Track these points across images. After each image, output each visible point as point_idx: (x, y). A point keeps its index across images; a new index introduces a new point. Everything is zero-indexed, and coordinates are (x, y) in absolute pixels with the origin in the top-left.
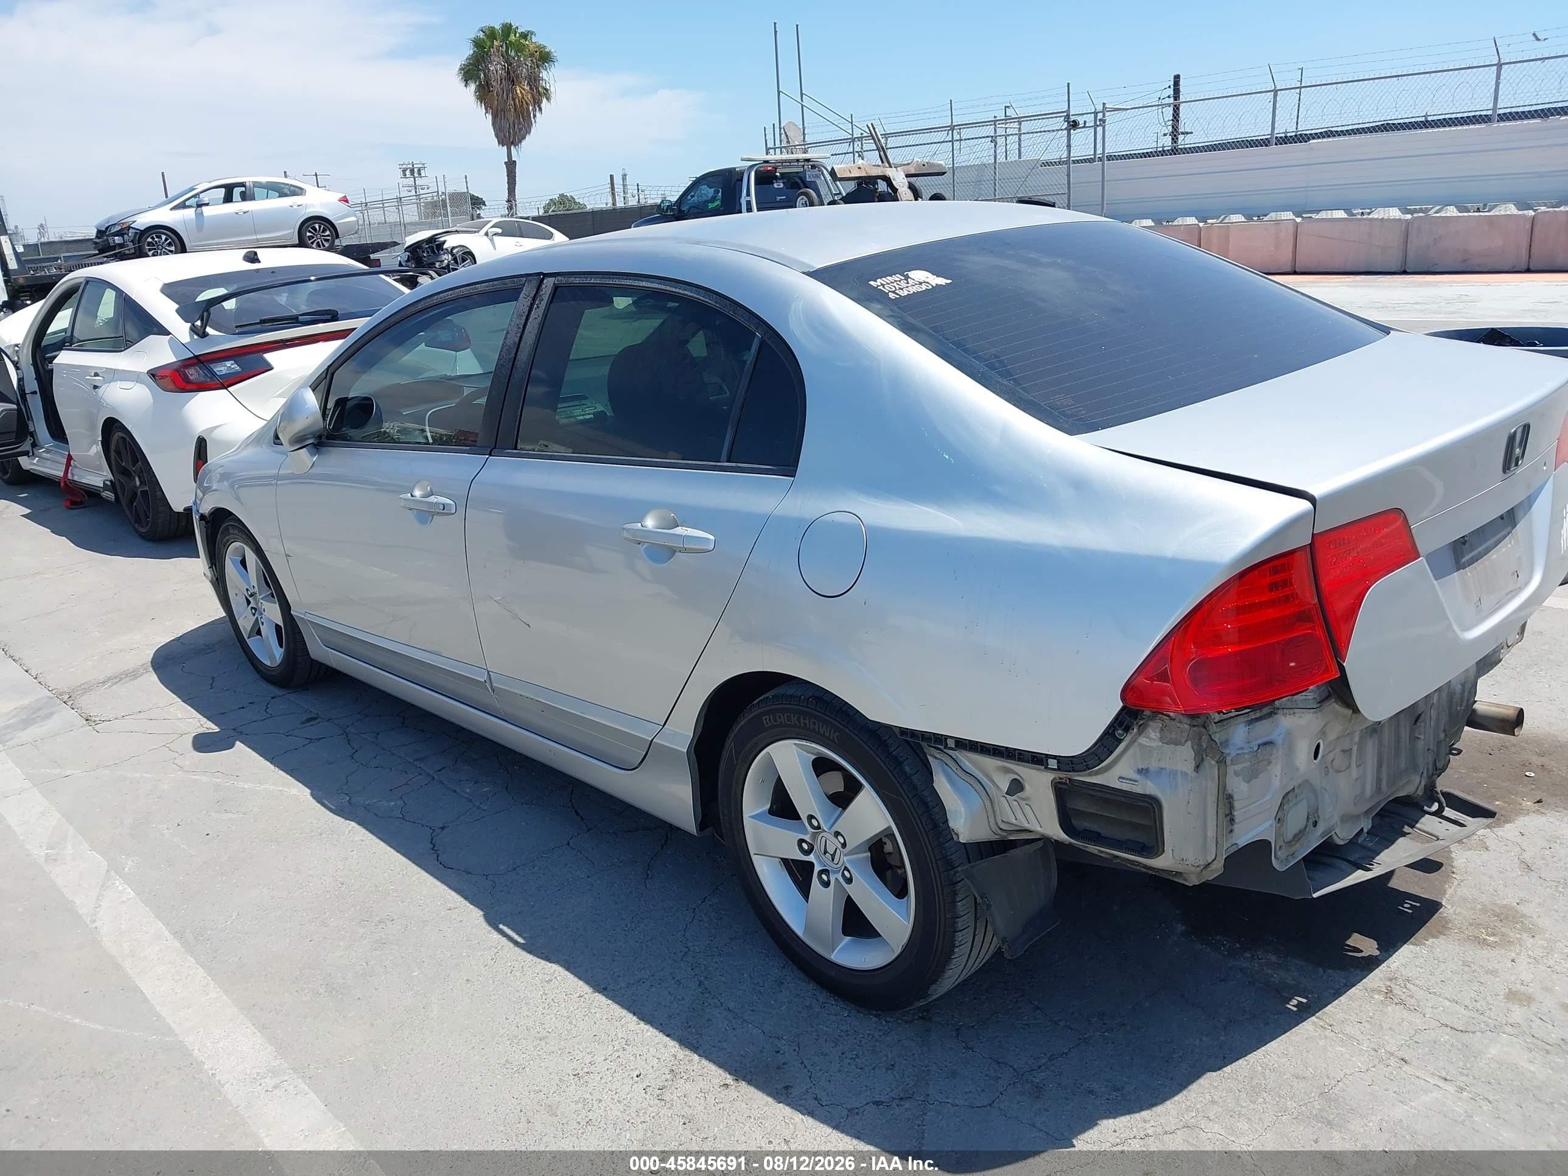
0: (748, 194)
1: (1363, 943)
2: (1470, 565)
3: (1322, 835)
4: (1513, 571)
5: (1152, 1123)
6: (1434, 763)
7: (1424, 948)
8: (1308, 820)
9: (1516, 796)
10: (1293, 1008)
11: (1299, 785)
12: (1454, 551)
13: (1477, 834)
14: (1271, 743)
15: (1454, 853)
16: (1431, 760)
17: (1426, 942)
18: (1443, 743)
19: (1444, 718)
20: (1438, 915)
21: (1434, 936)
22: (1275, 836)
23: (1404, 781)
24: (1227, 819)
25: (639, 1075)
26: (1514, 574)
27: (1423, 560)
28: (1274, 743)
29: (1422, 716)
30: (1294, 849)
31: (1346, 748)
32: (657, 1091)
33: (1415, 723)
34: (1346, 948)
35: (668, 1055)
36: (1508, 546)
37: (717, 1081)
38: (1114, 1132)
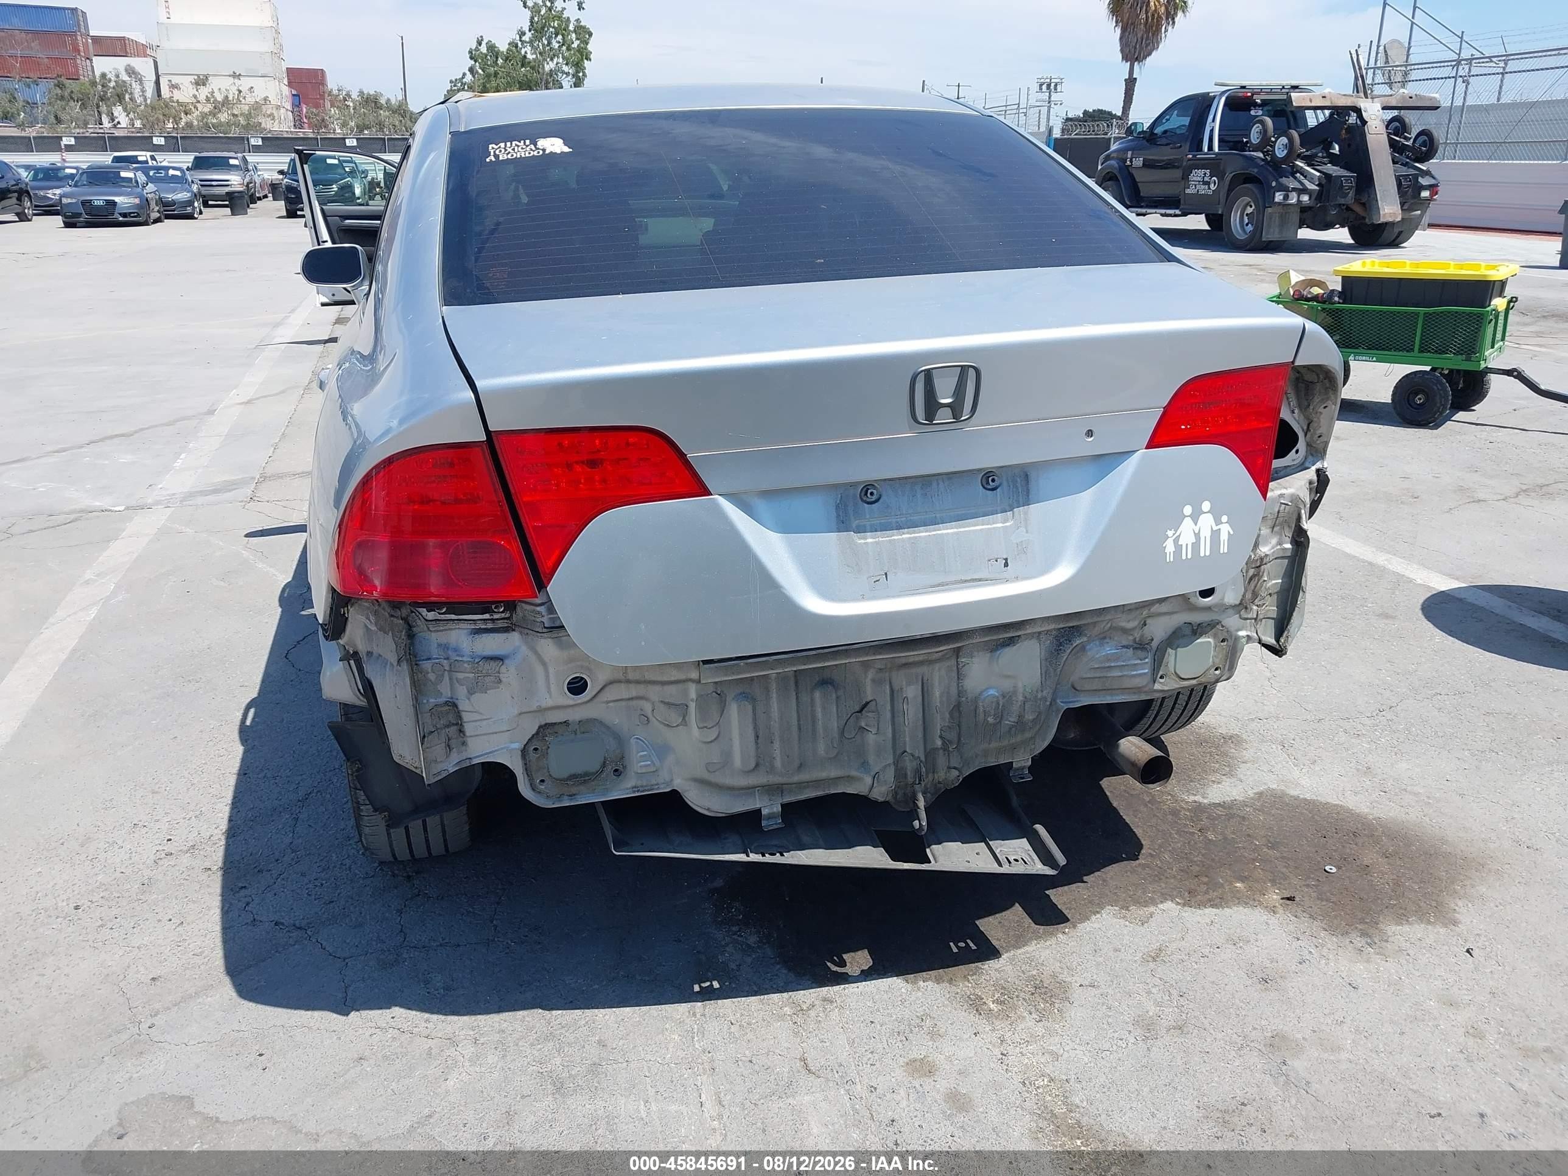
0: (1213, 121)
1: (859, 960)
2: (876, 531)
3: (635, 788)
4: (996, 557)
5: (429, 1025)
6: (918, 771)
7: (909, 986)
8: (604, 765)
9: (1272, 885)
10: (697, 988)
11: (579, 722)
12: (837, 507)
13: (1159, 906)
14: (499, 659)
15: (1098, 916)
16: (909, 765)
17: (921, 983)
18: (941, 751)
19: (940, 721)
20: (979, 964)
21: (938, 980)
22: (526, 764)
23: (834, 773)
24: (454, 729)
25: (170, 840)
26: (997, 561)
27: (721, 500)
28: (502, 660)
29: (872, 705)
30: (574, 790)
31: (671, 700)
32: (163, 855)
33: (860, 711)
34: (835, 958)
35: (208, 834)
36: (995, 526)
37: (207, 864)
38: (393, 1018)
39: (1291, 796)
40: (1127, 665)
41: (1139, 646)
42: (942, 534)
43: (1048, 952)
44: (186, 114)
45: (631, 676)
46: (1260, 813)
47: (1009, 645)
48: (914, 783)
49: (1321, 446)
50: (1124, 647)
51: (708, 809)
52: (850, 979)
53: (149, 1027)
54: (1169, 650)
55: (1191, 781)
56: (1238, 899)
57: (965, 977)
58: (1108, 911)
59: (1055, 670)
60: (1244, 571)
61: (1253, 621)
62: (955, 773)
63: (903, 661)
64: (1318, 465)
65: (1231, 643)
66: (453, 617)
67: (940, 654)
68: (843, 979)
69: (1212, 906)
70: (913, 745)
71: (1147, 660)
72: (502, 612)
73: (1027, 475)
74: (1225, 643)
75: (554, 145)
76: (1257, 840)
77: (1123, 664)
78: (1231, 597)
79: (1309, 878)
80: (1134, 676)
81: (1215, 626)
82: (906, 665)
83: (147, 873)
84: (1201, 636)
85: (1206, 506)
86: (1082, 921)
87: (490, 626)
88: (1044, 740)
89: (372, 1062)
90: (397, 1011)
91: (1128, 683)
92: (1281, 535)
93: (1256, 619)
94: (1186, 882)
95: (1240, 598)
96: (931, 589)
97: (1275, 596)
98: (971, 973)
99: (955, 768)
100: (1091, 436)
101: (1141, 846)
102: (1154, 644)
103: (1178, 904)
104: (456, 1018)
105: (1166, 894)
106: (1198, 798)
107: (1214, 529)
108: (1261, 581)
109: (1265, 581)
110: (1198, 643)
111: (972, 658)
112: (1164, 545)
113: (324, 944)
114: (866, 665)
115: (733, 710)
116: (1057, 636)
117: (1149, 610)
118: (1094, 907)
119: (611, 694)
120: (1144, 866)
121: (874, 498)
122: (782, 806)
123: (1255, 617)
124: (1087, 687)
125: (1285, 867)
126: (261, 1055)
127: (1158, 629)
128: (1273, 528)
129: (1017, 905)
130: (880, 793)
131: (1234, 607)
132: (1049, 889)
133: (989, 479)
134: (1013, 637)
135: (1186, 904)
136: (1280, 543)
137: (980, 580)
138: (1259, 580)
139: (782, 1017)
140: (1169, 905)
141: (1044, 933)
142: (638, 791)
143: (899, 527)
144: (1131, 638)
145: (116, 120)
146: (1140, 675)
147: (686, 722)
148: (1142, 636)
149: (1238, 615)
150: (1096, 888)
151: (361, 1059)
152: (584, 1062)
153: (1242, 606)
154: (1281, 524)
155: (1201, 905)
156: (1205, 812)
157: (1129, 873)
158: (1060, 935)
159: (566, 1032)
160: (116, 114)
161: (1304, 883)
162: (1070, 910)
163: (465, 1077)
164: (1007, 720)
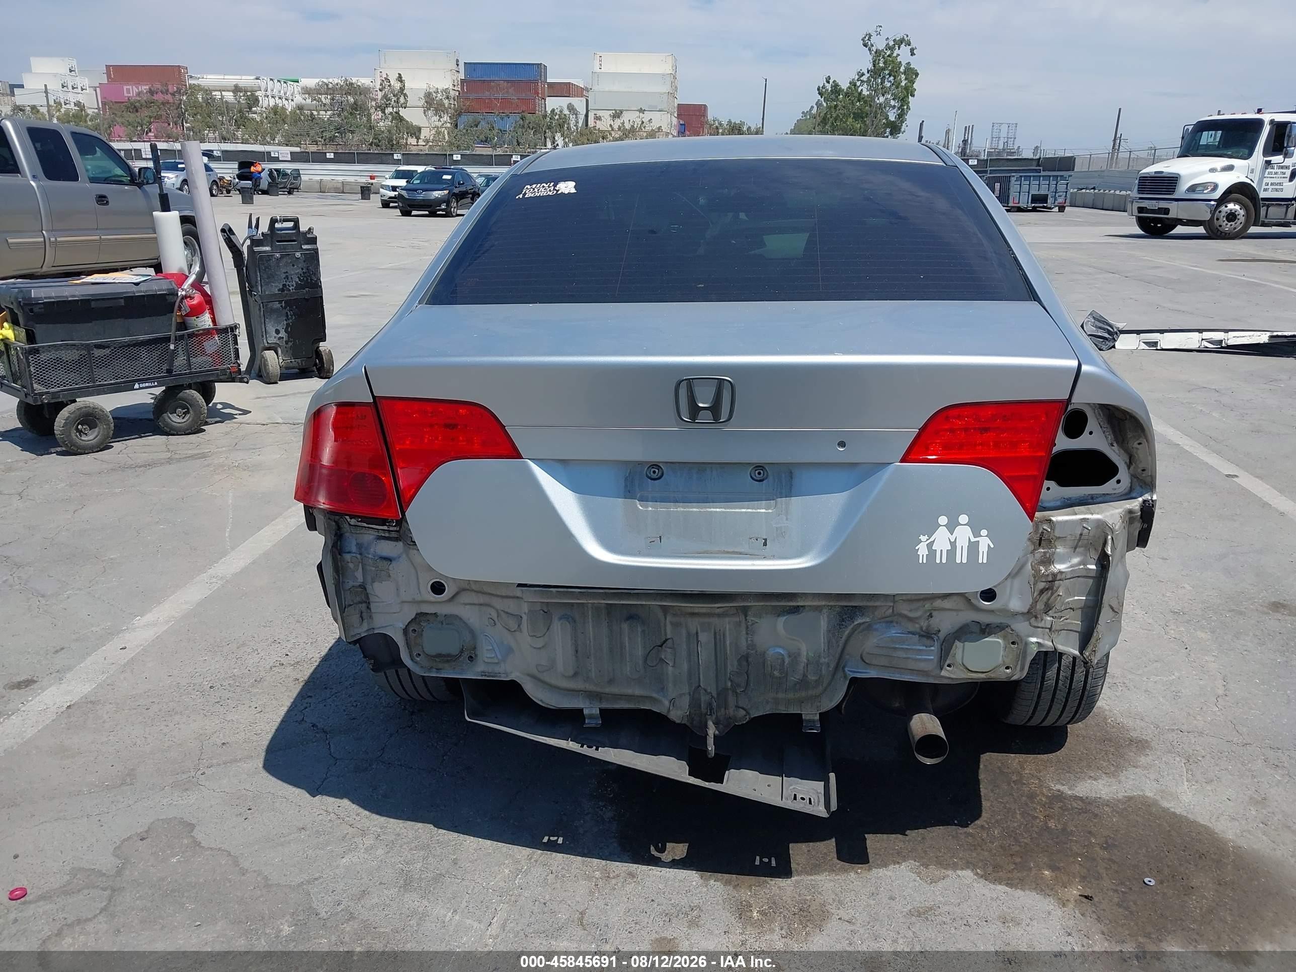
1: (678, 850)
2: (656, 502)
3: (483, 673)
4: (757, 536)
5: (358, 818)
6: (710, 704)
7: (701, 881)
8: (462, 651)
9: (1080, 882)
10: (546, 839)
11: (445, 615)
12: (626, 479)
13: (957, 871)
14: (389, 559)
15: (897, 866)
16: (704, 698)
17: (712, 882)
18: (730, 692)
19: (732, 665)
20: (768, 879)
21: (727, 883)
22: (407, 640)
23: (638, 691)
24: (364, 605)
25: (287, 655)
26: (757, 540)
27: (532, 464)
28: (391, 561)
29: (669, 643)
30: (440, 666)
31: (509, 611)
32: (278, 664)
33: (661, 646)
34: (660, 845)
35: (311, 657)
36: (759, 511)
37: (298, 676)
38: (339, 807)
39: (1161, 808)
40: (912, 649)
41: (924, 634)
42: (711, 512)
43: (832, 884)
44: (603, 139)
45: (474, 587)
46: (1117, 815)
47: (794, 613)
48: (706, 714)
49: (1148, 480)
50: (909, 633)
51: (541, 701)
52: (660, 863)
53: (202, 774)
54: (957, 643)
55: (1069, 772)
56: (1039, 886)
57: (750, 886)
58: (908, 864)
59: (837, 642)
60: (1032, 583)
61: (1048, 630)
62: (743, 712)
63: (690, 610)
64: (1147, 496)
65: (1021, 646)
66: (365, 525)
67: (721, 609)
68: (655, 862)
69: (1007, 885)
70: (709, 684)
71: (933, 648)
72: (395, 526)
73: (791, 473)
74: (1016, 646)
75: (567, 187)
76: (1096, 838)
77: (907, 647)
78: (1017, 604)
79: (1122, 883)
80: (920, 660)
81: (1004, 629)
82: (693, 614)
83: (263, 674)
84: (989, 635)
85: (964, 519)
86: (879, 866)
87: (387, 535)
88: (831, 701)
89: (308, 832)
90: (346, 802)
91: (912, 665)
92: (1086, 556)
93: (1050, 629)
94: (998, 858)
95: (1028, 607)
96: (697, 555)
97: (1079, 612)
98: (757, 884)
99: (743, 708)
100: (844, 447)
101: (978, 815)
102: (942, 635)
103: (977, 874)
104: (378, 817)
105: (971, 863)
106: (1065, 789)
107: (972, 541)
108: (1056, 595)
109: (1059, 595)
110: (987, 641)
111: (760, 618)
112: (917, 548)
113: (332, 746)
114: (665, 609)
115: (557, 625)
116: (841, 612)
117: (932, 604)
118: (899, 857)
119: (465, 598)
120: (971, 835)
121: (655, 476)
122: (601, 710)
123: (1050, 627)
124: (874, 662)
125: (1106, 868)
126: (250, 809)
127: (946, 623)
128: (1075, 548)
129: (834, 840)
130: (677, 715)
131: (1023, 614)
132: (869, 833)
133: (760, 471)
134: (798, 606)
135: (985, 877)
136: (1084, 563)
137: (741, 553)
138: (1052, 594)
139: (589, 878)
140: (968, 874)
141: (839, 870)
142: (485, 675)
143: (676, 501)
144: (917, 626)
145: (556, 143)
146: (925, 660)
147: (521, 630)
148: (929, 626)
149: (1028, 622)
150: (911, 843)
151: (303, 828)
152: (435, 871)
153: (1030, 614)
154: (1085, 546)
155: (998, 881)
156: (1061, 801)
157: (950, 837)
158: (852, 874)
159: (439, 846)
160: (556, 138)
161: (1114, 887)
162: (876, 855)
163: (355, 860)
164: (792, 676)
